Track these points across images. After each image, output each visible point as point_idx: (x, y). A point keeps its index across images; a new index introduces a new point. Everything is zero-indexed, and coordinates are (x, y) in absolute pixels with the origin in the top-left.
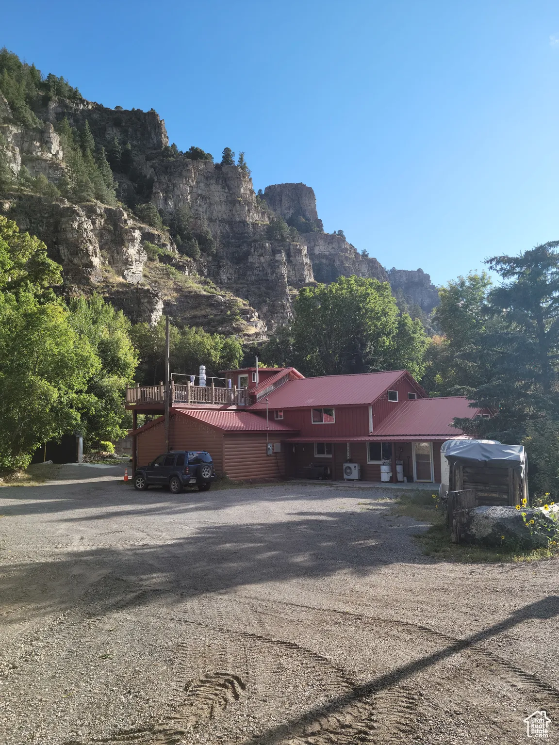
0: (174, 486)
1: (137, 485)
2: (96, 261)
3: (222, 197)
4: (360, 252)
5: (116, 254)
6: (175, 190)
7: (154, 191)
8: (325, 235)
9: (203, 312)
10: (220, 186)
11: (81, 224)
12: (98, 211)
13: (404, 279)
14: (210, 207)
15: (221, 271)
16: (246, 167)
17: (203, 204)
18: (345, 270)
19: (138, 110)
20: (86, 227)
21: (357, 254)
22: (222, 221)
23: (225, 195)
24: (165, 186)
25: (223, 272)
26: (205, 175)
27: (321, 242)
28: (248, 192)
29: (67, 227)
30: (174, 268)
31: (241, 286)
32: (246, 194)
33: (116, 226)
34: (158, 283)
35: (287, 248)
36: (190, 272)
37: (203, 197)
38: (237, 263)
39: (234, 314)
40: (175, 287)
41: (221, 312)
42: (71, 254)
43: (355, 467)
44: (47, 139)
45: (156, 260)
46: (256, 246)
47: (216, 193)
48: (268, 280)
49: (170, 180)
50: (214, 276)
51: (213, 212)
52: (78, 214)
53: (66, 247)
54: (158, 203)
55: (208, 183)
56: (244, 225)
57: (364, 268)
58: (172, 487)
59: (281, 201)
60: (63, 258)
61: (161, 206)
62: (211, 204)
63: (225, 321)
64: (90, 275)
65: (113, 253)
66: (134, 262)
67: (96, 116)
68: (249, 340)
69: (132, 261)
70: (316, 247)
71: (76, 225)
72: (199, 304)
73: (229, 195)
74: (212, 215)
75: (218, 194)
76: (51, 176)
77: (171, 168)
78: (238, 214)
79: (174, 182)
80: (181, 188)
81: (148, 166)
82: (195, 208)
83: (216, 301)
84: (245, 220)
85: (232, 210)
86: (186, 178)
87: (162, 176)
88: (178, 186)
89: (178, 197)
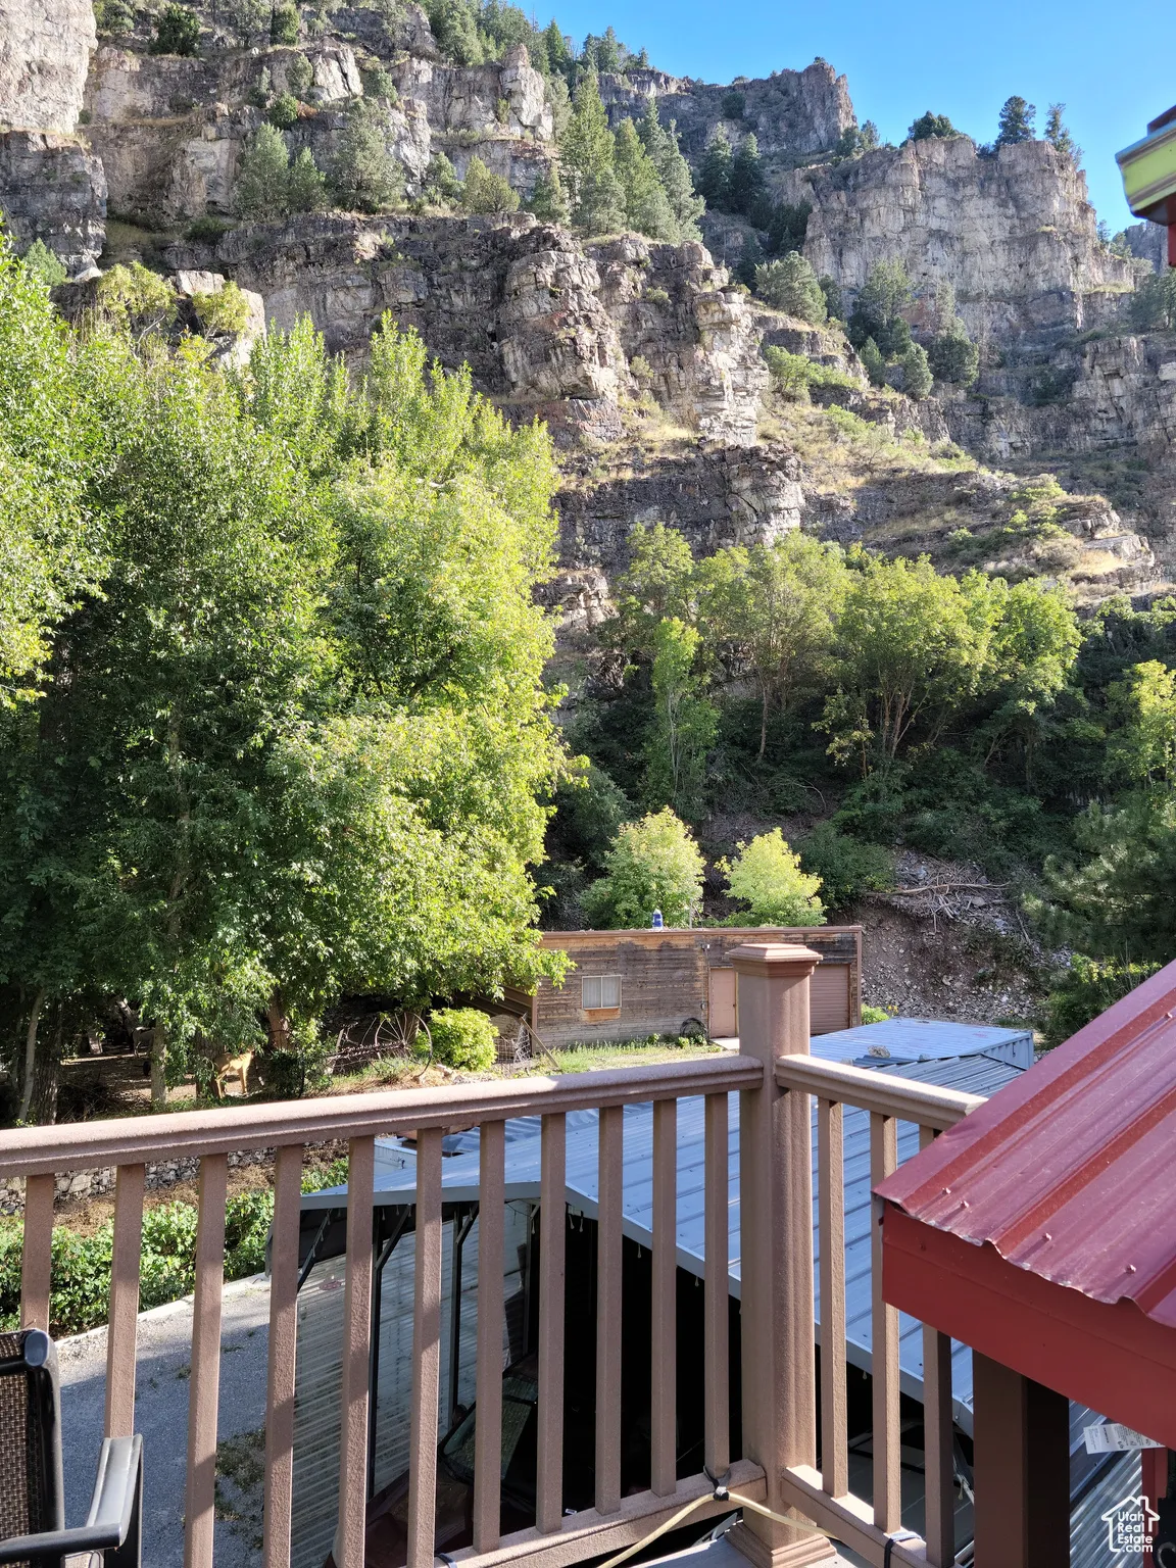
2: (605, 378)
3: (996, 232)
5: (674, 370)
6: (867, 224)
7: (809, 233)
9: (935, 523)
10: (991, 201)
11: (562, 270)
12: (630, 254)
14: (962, 262)
15: (992, 428)
16: (1068, 142)
17: (942, 255)
20: (576, 280)
22: (999, 296)
23: (1007, 223)
24: (839, 220)
25: (999, 429)
28: (1074, 209)
29: (523, 286)
30: (852, 415)
32: (1068, 214)
33: (678, 291)
36: (899, 427)
37: (941, 236)
38: (1040, 405)
39: (1036, 520)
40: (852, 460)
41: (994, 516)
42: (533, 363)
44: (510, 86)
45: (801, 398)
46: (1097, 351)
47: (980, 221)
49: (852, 202)
50: (970, 442)
51: (971, 277)
52: (556, 245)
53: (521, 344)
54: (820, 264)
55: (959, 197)
56: (1062, 298)
60: (514, 377)
61: (826, 271)
63: (1007, 542)
64: (585, 418)
65: (666, 366)
66: (729, 392)
67: (685, 106)
68: (1095, 593)
69: (721, 387)
71: (547, 275)
72: (923, 501)
73: (1016, 222)
74: (968, 284)
75: (986, 225)
76: (517, 183)
77: (857, 174)
78: (1046, 272)
79: (865, 205)
80: (883, 219)
81: (798, 182)
82: (922, 270)
83: (978, 487)
84: (1064, 286)
85: (1027, 264)
86: (895, 188)
87: (834, 196)
88: (874, 213)
89: (873, 243)
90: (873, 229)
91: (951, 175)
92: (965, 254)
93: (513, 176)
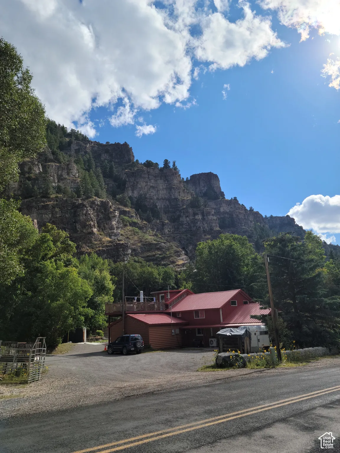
0: (125, 351)
1: (109, 352)
2: (95, 230)
3: (164, 186)
4: (248, 208)
5: (105, 225)
6: (138, 185)
7: (126, 186)
8: (226, 200)
9: (153, 253)
10: (162, 180)
11: (87, 211)
12: (96, 203)
13: (278, 222)
14: (157, 192)
15: (164, 228)
16: (177, 169)
17: (153, 191)
18: (239, 220)
19: (118, 143)
20: (89, 213)
21: (246, 210)
22: (165, 199)
23: (166, 185)
24: (132, 184)
25: (166, 228)
26: (154, 175)
27: (224, 205)
29: (80, 214)
30: (137, 229)
31: (176, 235)
32: (177, 183)
33: (105, 209)
34: (129, 238)
35: (202, 211)
36: (147, 230)
37: (153, 187)
38: (174, 222)
39: (170, 253)
40: (138, 239)
41: (164, 252)
42: (82, 228)
43: (214, 340)
44: (70, 168)
45: (128, 225)
46: (184, 212)
47: (160, 184)
48: (192, 230)
49: (135, 180)
50: (160, 230)
51: (159, 195)
52: (86, 207)
53: (80, 224)
54: (129, 192)
55: (156, 180)
56: (177, 200)
57: (251, 218)
58: (124, 352)
59: (199, 183)
60: (78, 230)
61: (130, 194)
62: (158, 191)
63: (166, 258)
64: (92, 238)
67: (96, 148)
68: (178, 268)
69: (114, 228)
70: (221, 208)
71: (85, 212)
72: (151, 249)
73: (168, 185)
74: (159, 196)
75: (162, 185)
76: (72, 187)
77: (135, 173)
78: (173, 195)
79: (137, 181)
80: (141, 184)
81: (123, 174)
82: (149, 194)
83: (161, 246)
84: (177, 198)
85: (170, 193)
86: (143, 178)
87: (131, 178)
88: (139, 182)
89: (139, 189)
93: (71, 185)
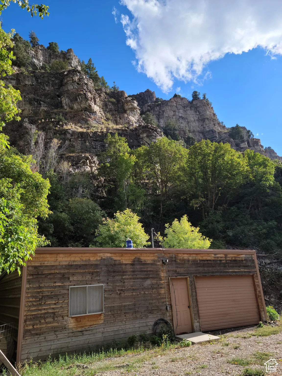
3: (195, 118)
6: (164, 114)
10: (193, 111)
11: (81, 79)
12: (104, 90)
14: (188, 124)
16: (208, 101)
17: (183, 122)
22: (198, 132)
23: (197, 116)
24: (157, 113)
32: (211, 115)
33: (118, 100)
37: (182, 118)
47: (191, 115)
49: (160, 109)
51: (190, 127)
53: (68, 97)
55: (185, 110)
56: (213, 132)
60: (65, 107)
73: (199, 116)
75: (192, 116)
77: (160, 105)
78: (208, 126)
79: (163, 109)
80: (168, 112)
82: (179, 125)
84: (213, 129)
85: (203, 125)
86: (170, 106)
87: (155, 108)
88: (166, 111)
89: (166, 118)
90: (166, 115)
91: (183, 105)
92: (188, 122)
